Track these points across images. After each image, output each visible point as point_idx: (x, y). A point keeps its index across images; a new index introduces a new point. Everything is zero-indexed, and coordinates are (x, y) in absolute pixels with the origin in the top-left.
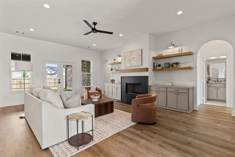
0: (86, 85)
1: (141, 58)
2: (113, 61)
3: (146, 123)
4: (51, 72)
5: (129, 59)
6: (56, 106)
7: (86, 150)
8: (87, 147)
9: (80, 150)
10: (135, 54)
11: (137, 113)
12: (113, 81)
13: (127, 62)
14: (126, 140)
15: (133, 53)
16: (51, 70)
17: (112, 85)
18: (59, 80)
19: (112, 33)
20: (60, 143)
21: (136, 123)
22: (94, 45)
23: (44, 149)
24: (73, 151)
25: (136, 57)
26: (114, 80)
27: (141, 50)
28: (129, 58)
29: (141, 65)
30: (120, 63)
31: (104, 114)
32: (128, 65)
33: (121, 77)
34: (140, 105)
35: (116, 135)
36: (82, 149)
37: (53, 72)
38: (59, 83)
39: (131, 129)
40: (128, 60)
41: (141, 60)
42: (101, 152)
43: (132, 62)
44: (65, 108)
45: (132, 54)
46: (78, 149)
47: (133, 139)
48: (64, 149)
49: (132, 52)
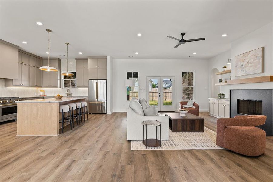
0: (191, 100)
1: (261, 60)
2: (223, 70)
3: (237, 152)
4: (165, 86)
5: (242, 65)
6: (137, 113)
7: (152, 151)
8: (153, 149)
9: (148, 149)
10: (252, 56)
11: (224, 137)
12: (222, 96)
13: (239, 70)
14: (193, 158)
15: (248, 56)
16: (165, 84)
17: (219, 101)
18: (159, 93)
19: (204, 39)
20: (139, 140)
21: (222, 149)
22: (195, 53)
23: (129, 141)
24: (143, 147)
25: (254, 60)
26: (224, 95)
27: (261, 49)
28: (242, 63)
29: (261, 71)
30: (229, 72)
31: (189, 131)
32: (240, 73)
33: (230, 91)
34: (229, 127)
35: (185, 151)
36: (149, 149)
37: (167, 86)
38: (160, 96)
39: (209, 152)
40: (240, 66)
41: (261, 64)
42: (161, 156)
43: (247, 69)
44: (145, 115)
45: (247, 58)
46: (147, 148)
47: (200, 160)
48: (139, 145)
49: (246, 54)
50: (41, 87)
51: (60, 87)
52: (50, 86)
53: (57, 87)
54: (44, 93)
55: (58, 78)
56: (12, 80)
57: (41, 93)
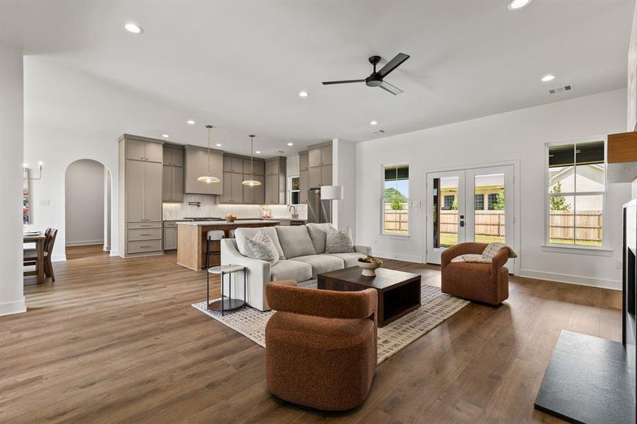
18: (462, 217)
38: (463, 224)
50: (264, 203)
51: (285, 204)
52: (272, 203)
53: (278, 203)
54: (270, 214)
55: (282, 187)
56: (219, 195)
57: (265, 213)
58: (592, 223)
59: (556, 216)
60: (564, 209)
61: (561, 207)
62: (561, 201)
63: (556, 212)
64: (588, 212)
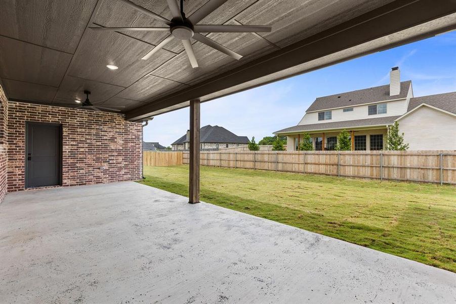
58: (430, 164)
59: (392, 156)
60: (402, 149)
61: (399, 147)
62: (399, 141)
63: (392, 152)
64: (426, 152)
